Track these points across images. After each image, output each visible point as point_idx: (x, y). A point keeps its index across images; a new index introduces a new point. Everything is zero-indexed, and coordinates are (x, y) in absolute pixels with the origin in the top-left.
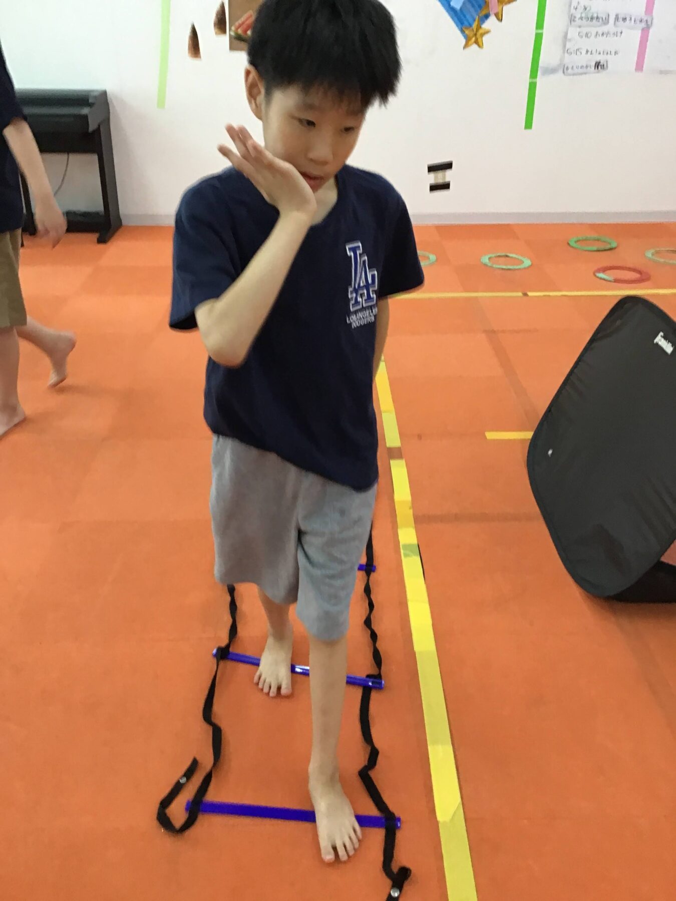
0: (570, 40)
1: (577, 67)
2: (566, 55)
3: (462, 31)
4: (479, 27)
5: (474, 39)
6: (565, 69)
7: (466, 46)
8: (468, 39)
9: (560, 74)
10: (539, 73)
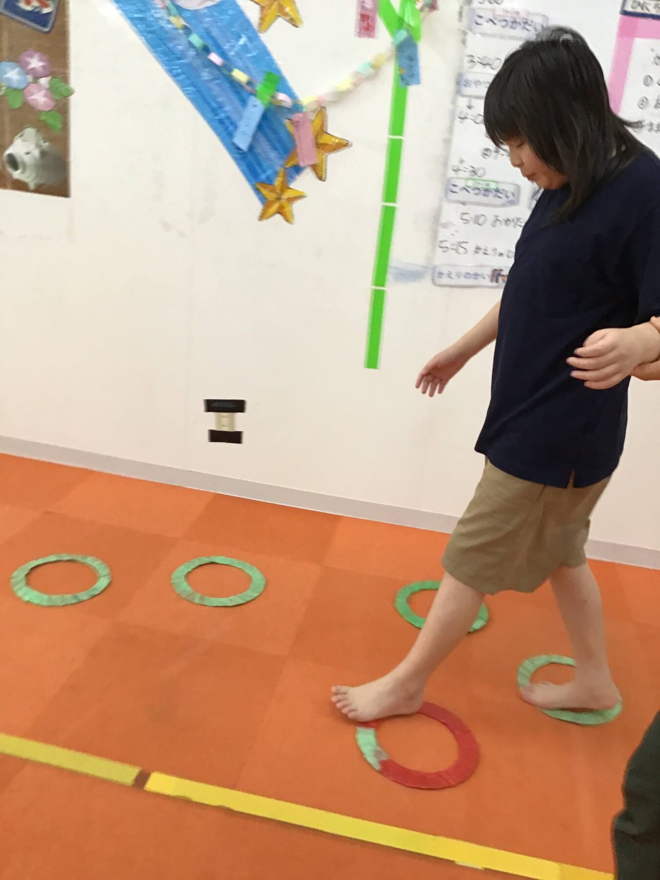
0: (445, 226)
1: (458, 275)
2: (439, 250)
3: (257, 191)
4: (285, 187)
5: (276, 206)
6: (436, 275)
7: (263, 217)
8: (266, 203)
9: (427, 282)
10: (389, 277)
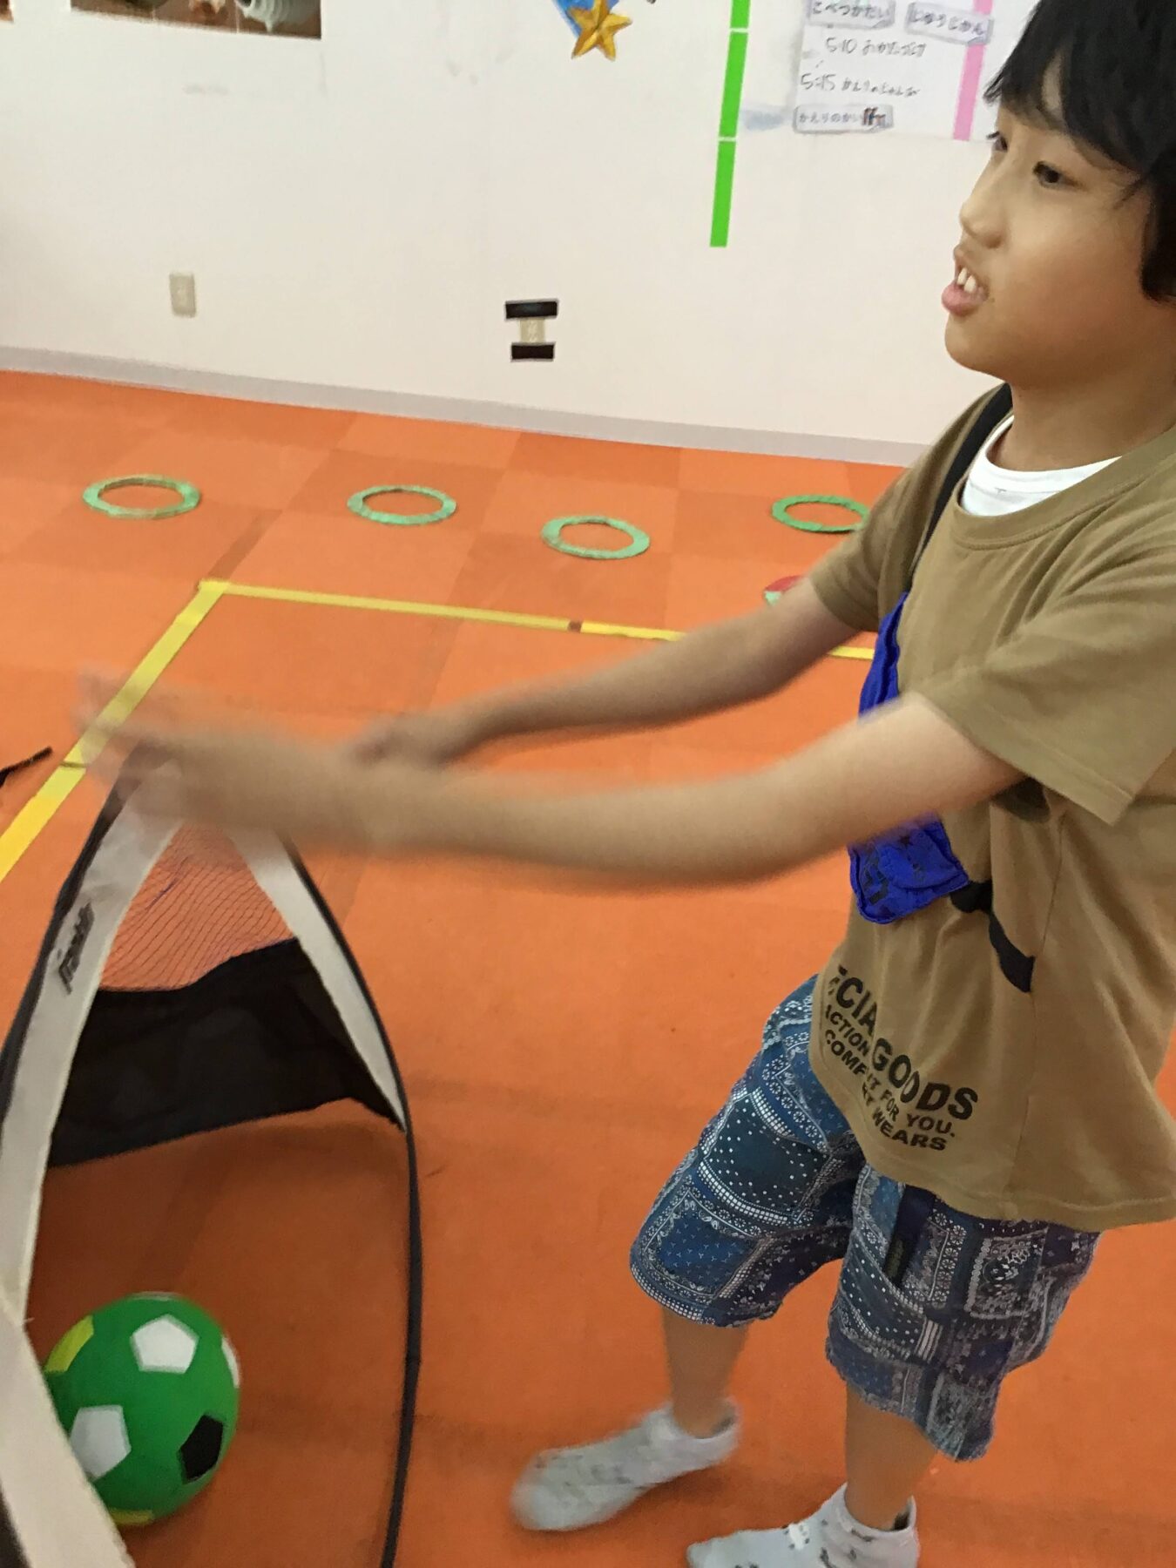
0: (807, 55)
1: (825, 118)
2: (801, 88)
3: (570, 18)
4: (605, 12)
5: (594, 37)
6: (797, 120)
7: (577, 51)
8: (582, 36)
9: (786, 129)
10: (740, 124)
